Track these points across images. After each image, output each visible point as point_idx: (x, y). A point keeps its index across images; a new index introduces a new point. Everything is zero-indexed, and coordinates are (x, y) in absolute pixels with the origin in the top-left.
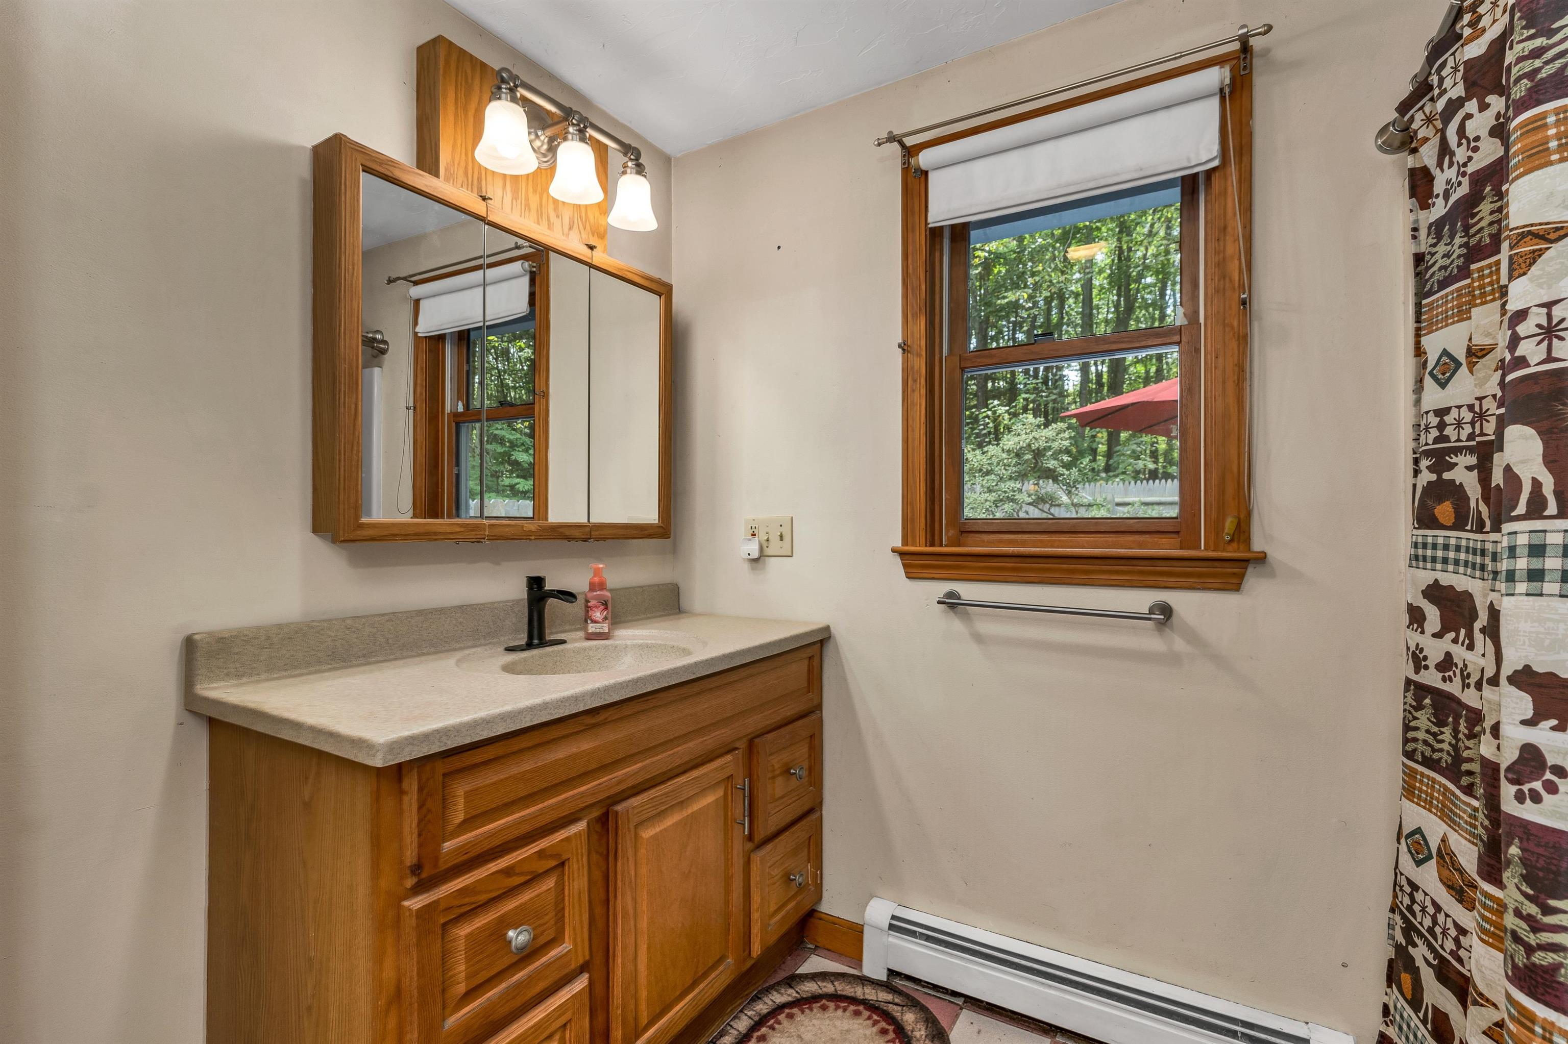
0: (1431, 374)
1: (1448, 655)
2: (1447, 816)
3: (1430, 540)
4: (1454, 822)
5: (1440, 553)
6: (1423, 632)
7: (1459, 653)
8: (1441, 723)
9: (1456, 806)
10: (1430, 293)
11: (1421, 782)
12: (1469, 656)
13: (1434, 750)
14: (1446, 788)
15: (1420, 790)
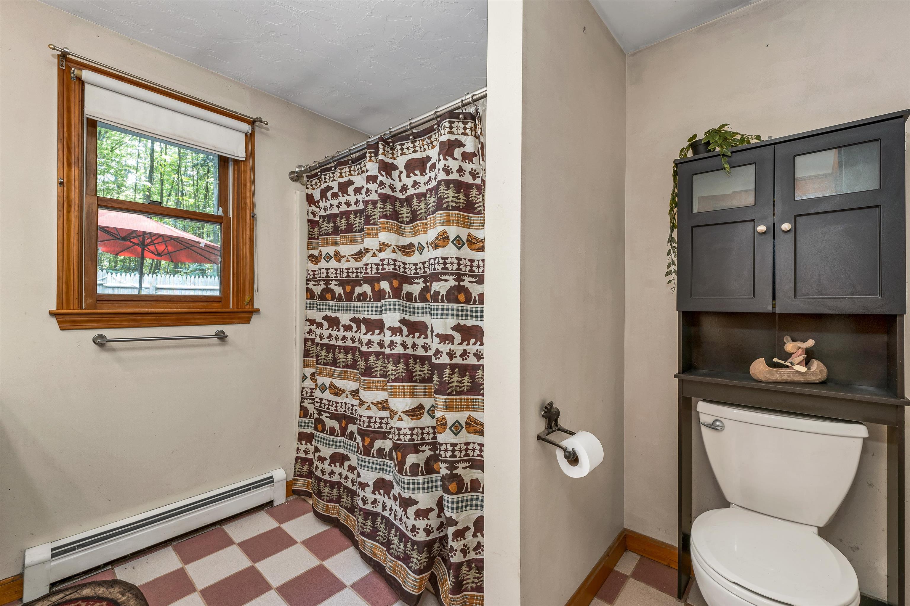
0: (324, 258)
1: (330, 334)
2: (332, 376)
3: (324, 304)
4: (334, 377)
5: (327, 307)
6: (323, 329)
7: (334, 333)
8: (328, 353)
9: (334, 372)
10: (322, 235)
11: (323, 370)
12: (338, 333)
13: (327, 360)
14: (331, 369)
15: (323, 372)
